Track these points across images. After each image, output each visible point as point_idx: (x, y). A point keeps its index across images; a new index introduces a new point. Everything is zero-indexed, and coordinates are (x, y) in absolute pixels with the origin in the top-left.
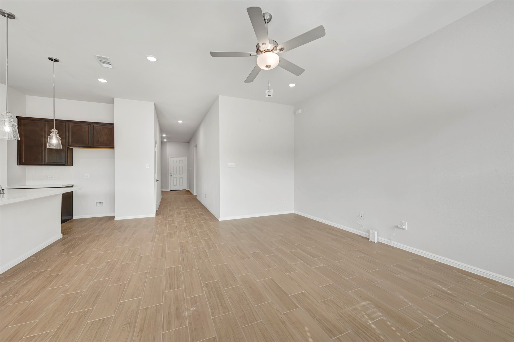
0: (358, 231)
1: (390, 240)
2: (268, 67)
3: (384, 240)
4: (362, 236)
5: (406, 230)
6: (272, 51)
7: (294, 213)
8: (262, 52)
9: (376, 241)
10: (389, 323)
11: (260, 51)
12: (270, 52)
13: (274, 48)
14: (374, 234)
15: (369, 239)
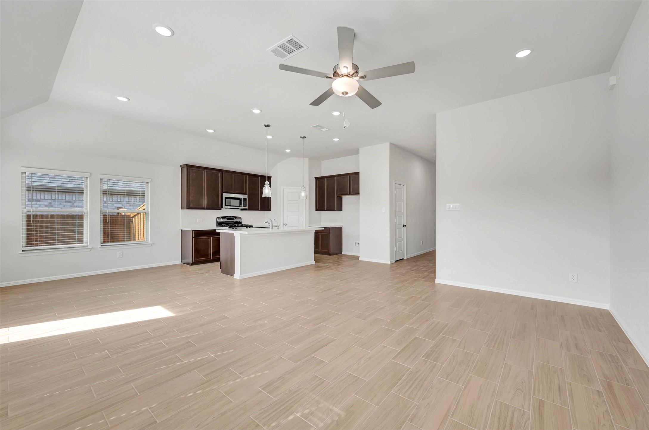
2: (345, 94)
6: (352, 76)
8: (339, 76)
11: (338, 74)
12: (350, 77)
13: (354, 73)
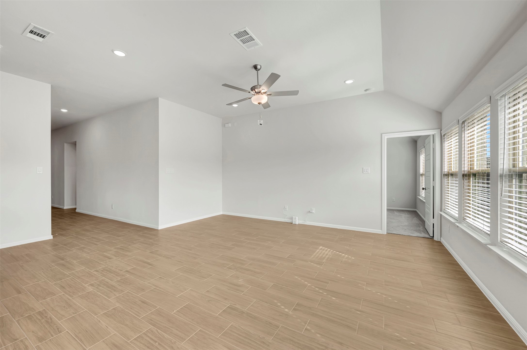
0: (284, 219)
1: (305, 221)
3: (301, 222)
4: (287, 222)
5: (314, 213)
7: (222, 214)
9: (297, 224)
10: (303, 281)
14: (296, 219)
15: (292, 223)
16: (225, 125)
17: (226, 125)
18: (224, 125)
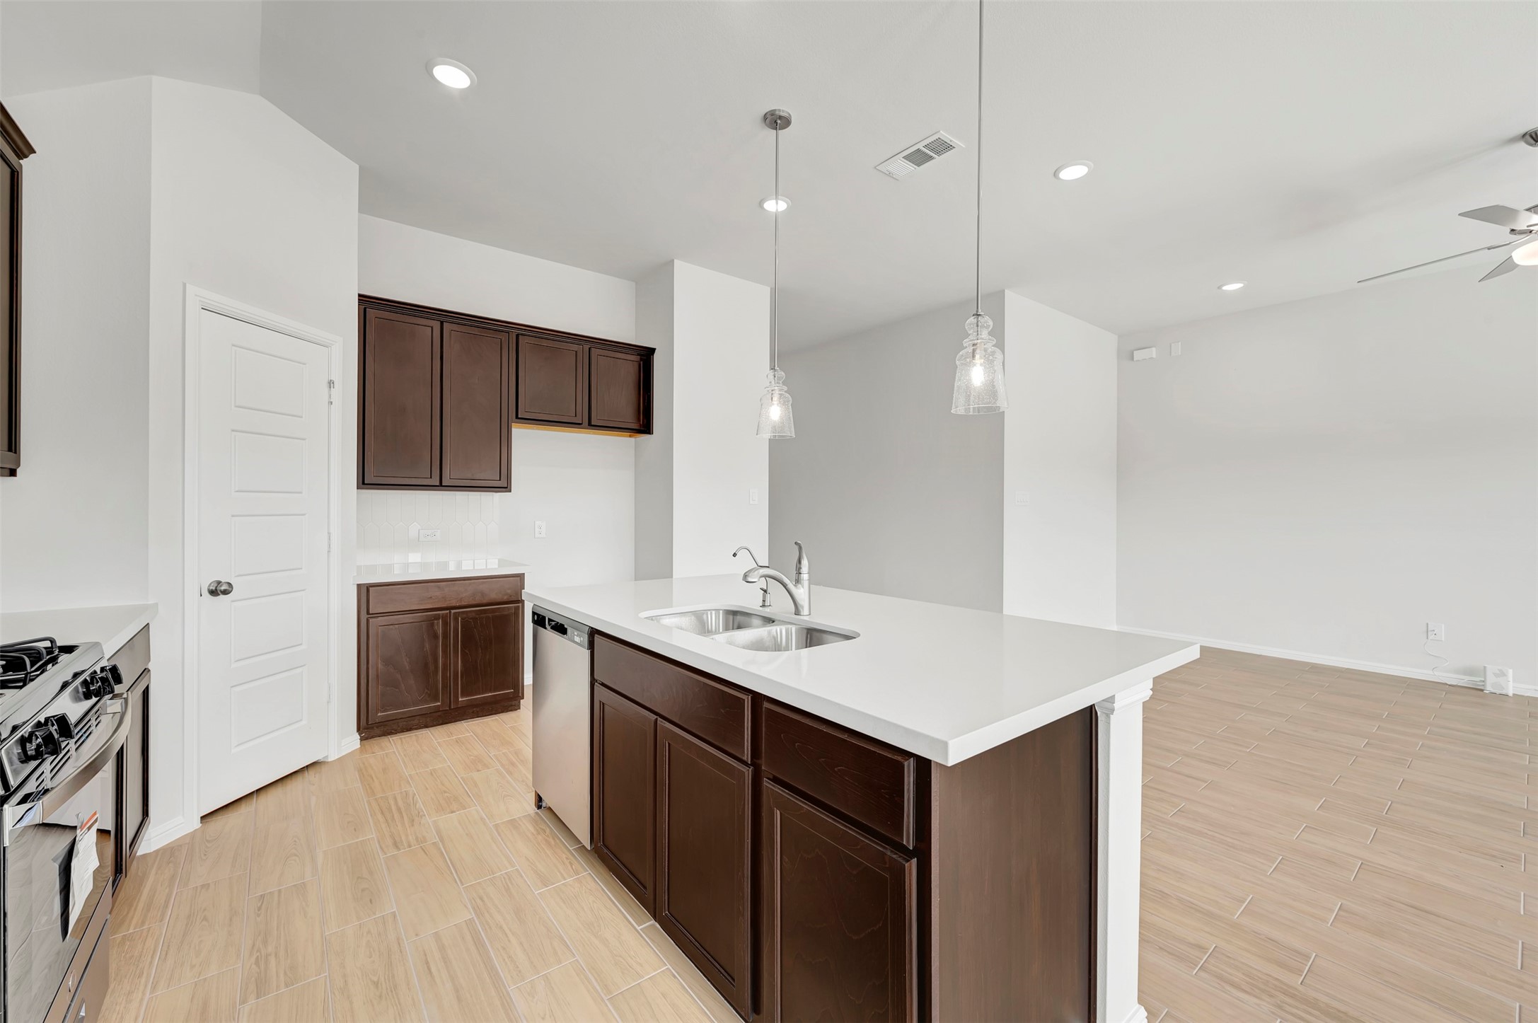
0: (1429, 672)
4: (1449, 683)
9: (1511, 693)
16: (1135, 352)
17: (1138, 355)
18: (1127, 355)
